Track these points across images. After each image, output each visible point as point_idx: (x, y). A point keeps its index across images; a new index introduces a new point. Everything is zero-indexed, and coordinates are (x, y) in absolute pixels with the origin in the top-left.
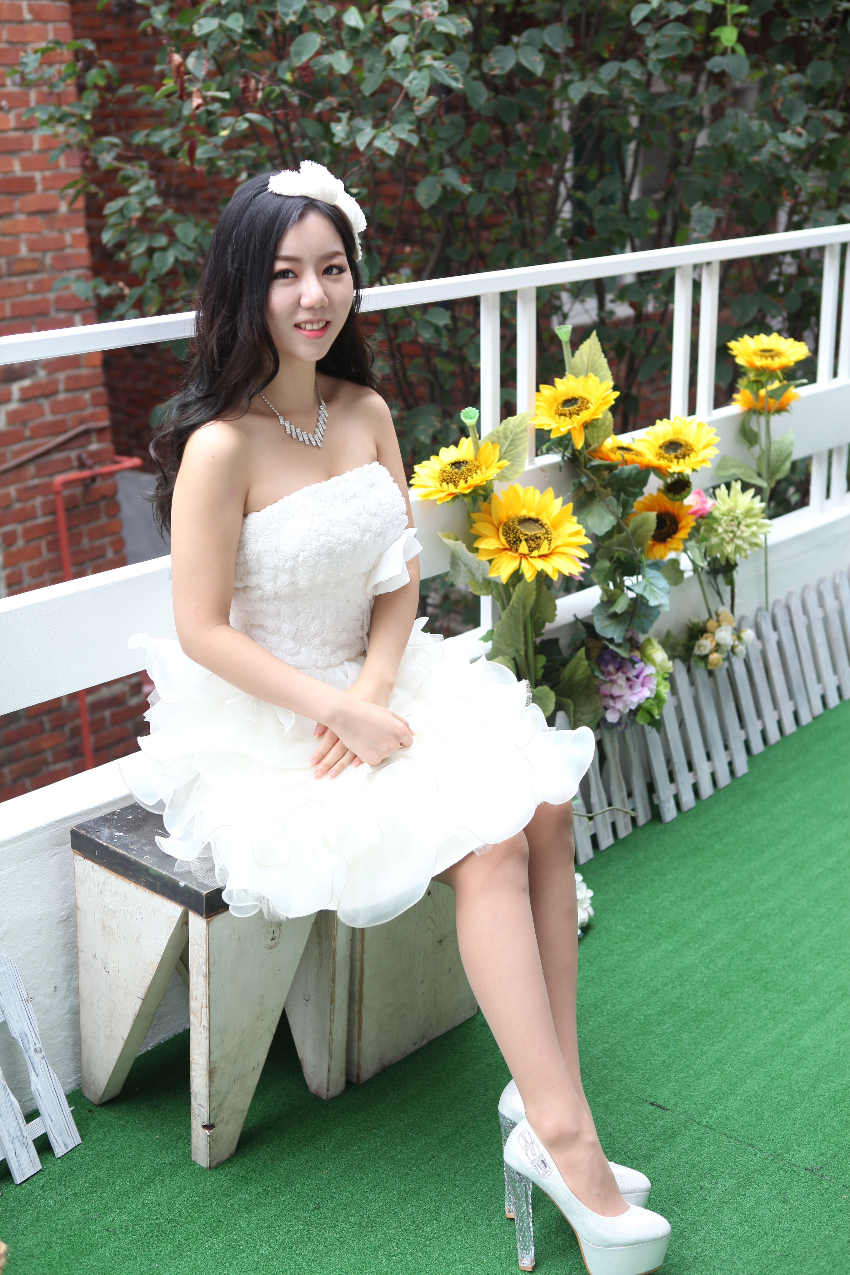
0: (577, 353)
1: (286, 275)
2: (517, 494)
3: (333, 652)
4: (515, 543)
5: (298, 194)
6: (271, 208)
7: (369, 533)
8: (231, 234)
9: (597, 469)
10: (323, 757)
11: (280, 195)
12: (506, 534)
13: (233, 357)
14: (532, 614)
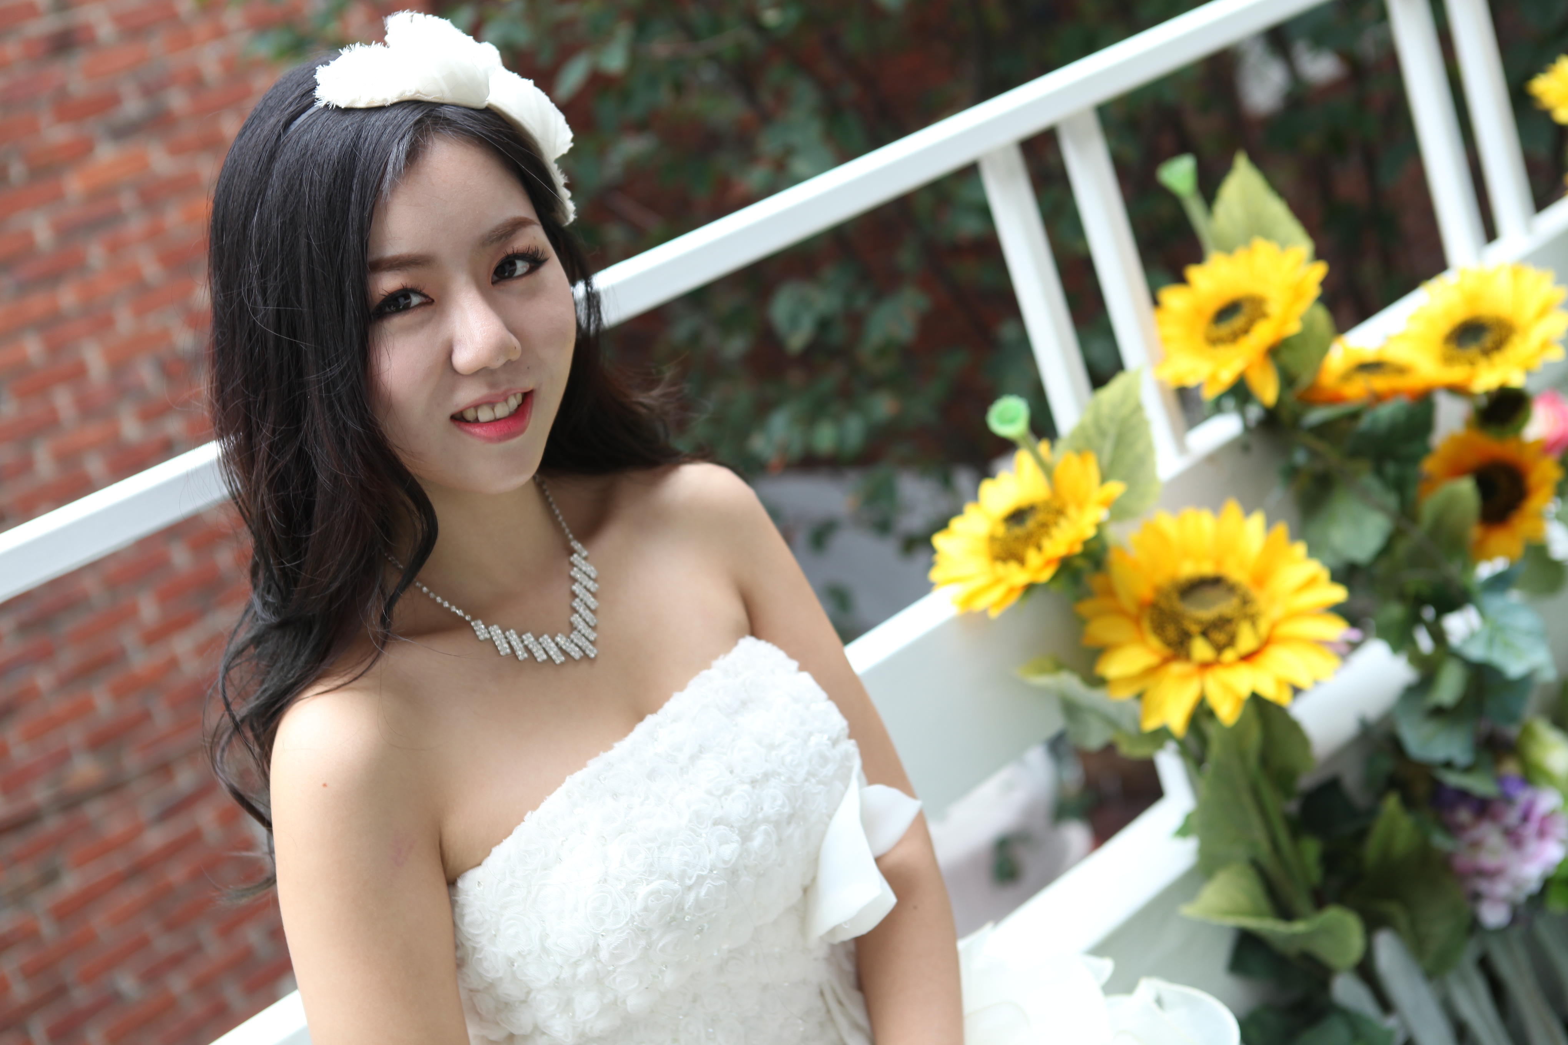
0: (1220, 208)
1: (402, 301)
4: (1181, 643)
5: (392, 97)
6: (332, 150)
9: (1323, 430)
11: (349, 110)
12: (1159, 629)
14: (1265, 761)
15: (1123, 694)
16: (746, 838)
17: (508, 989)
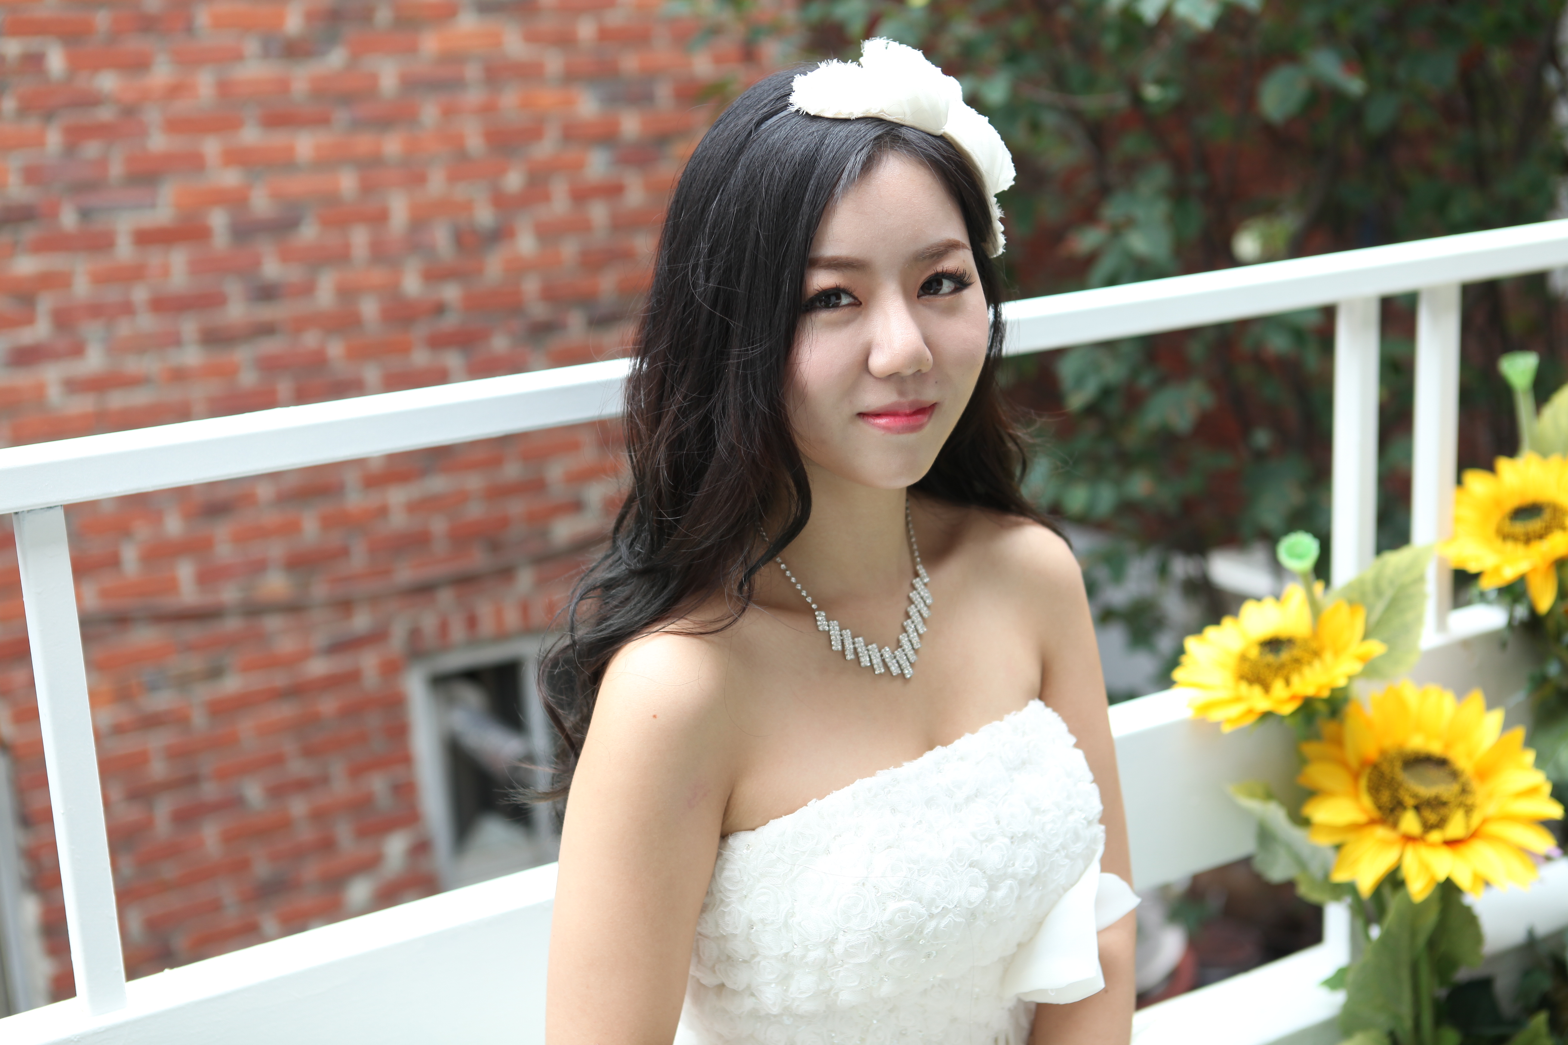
0: (1549, 412)
1: (833, 299)
2: (1402, 704)
4: (1392, 810)
5: (857, 112)
6: (798, 148)
7: (1009, 882)
8: (704, 210)
11: (816, 118)
12: (1374, 790)
13: (705, 489)
14: (1432, 943)
15: (1323, 841)
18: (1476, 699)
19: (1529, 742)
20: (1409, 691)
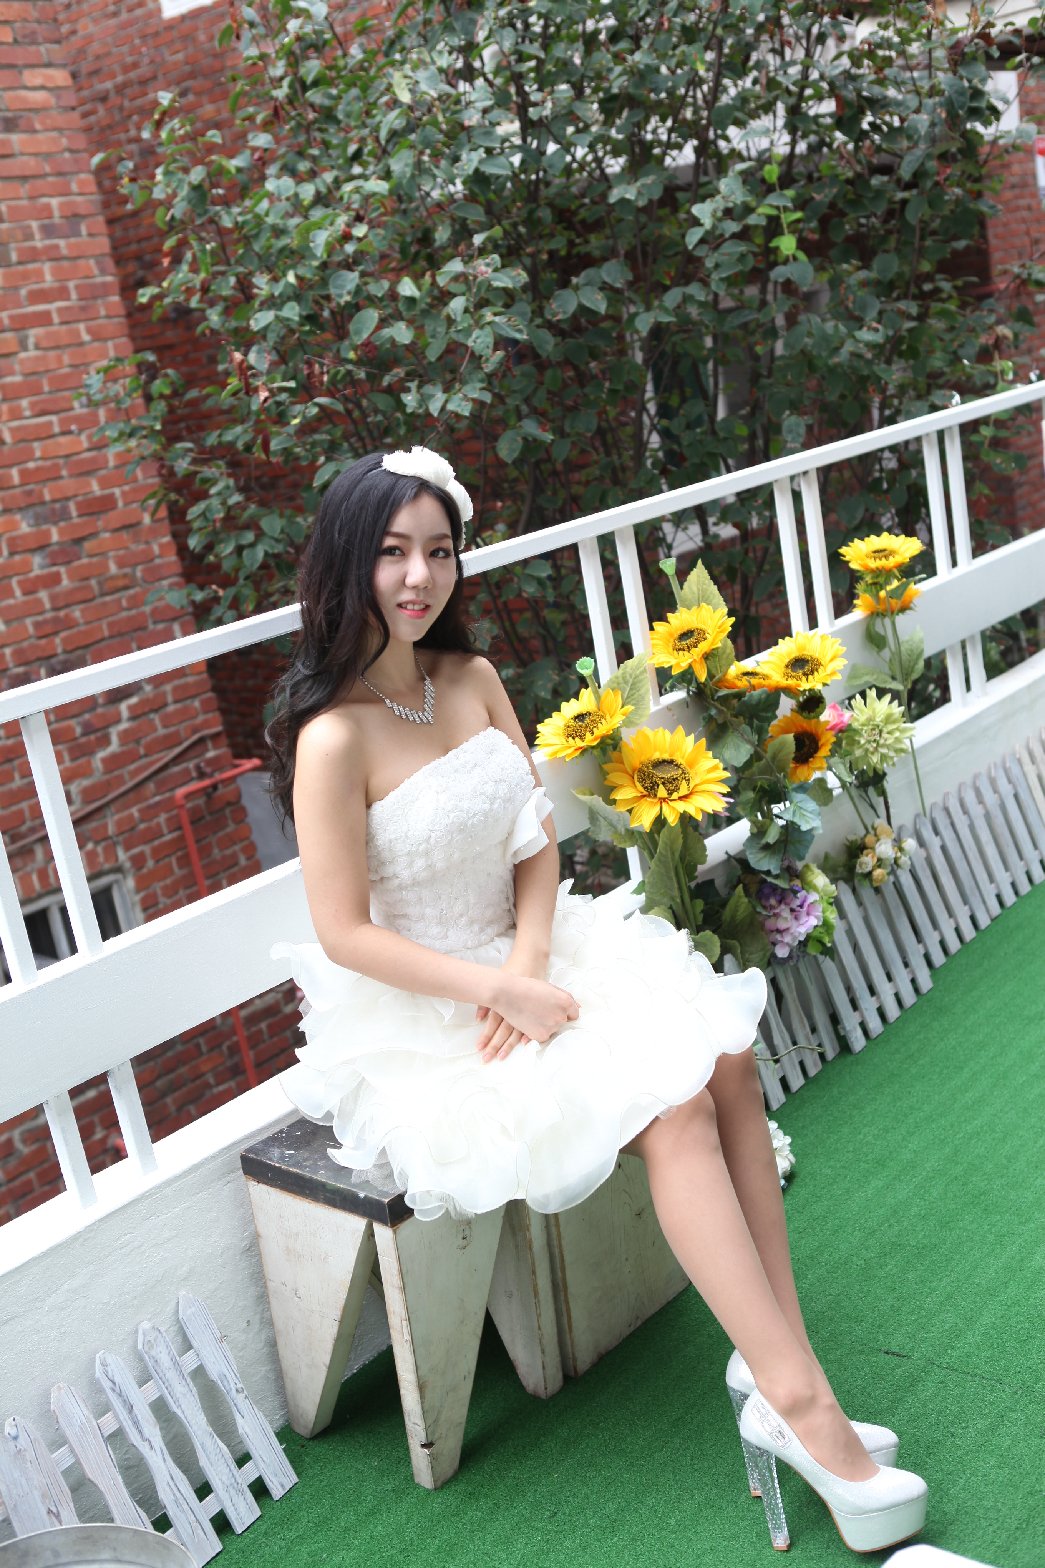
0: (686, 585)
1: (394, 552)
2: (647, 738)
3: (482, 930)
4: (652, 788)
6: (385, 484)
7: (498, 801)
9: (725, 699)
10: (489, 1040)
12: (642, 781)
14: (682, 858)
15: (623, 809)
16: (492, 804)
17: (386, 855)
18: (680, 730)
19: (709, 748)
20: (648, 731)
